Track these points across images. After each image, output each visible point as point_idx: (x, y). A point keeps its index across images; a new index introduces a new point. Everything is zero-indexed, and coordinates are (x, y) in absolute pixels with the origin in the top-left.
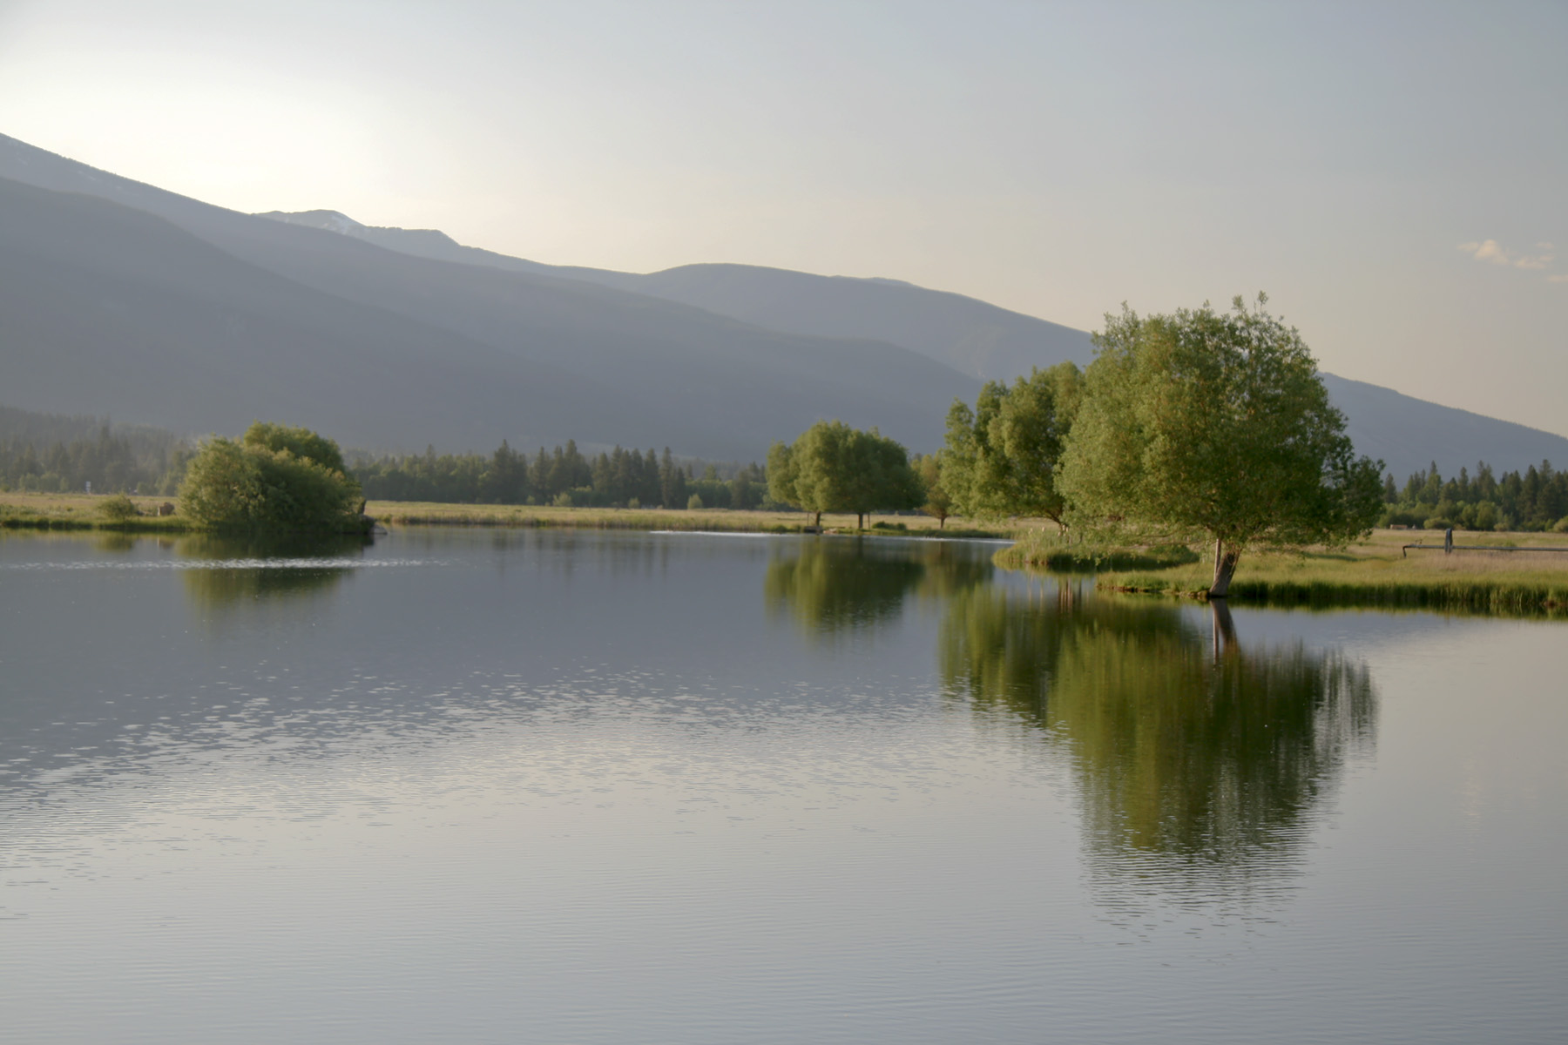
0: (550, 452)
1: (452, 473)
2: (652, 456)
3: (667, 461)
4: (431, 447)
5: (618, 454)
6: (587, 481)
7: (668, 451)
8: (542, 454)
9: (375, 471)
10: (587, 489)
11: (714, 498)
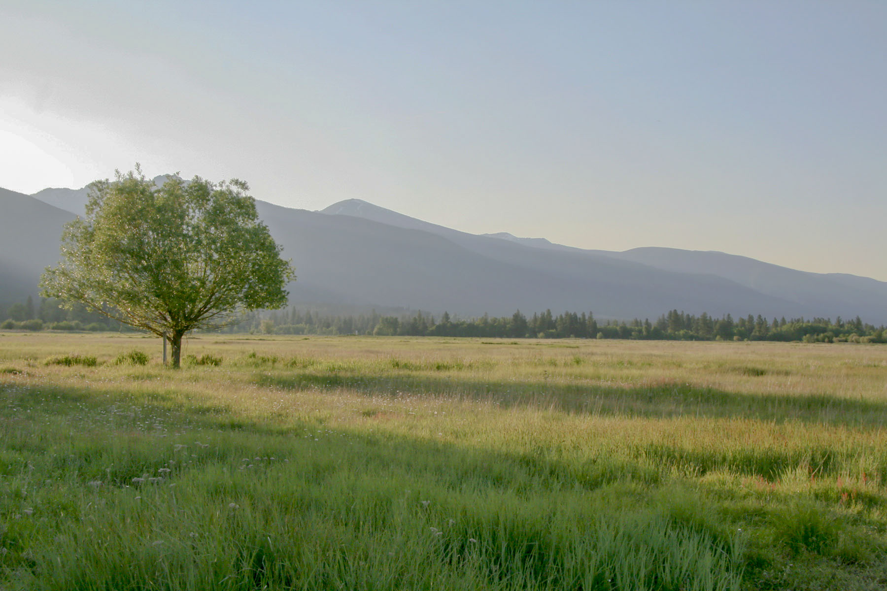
0: (539, 315)
1: (495, 324)
2: (584, 315)
3: (591, 318)
4: (486, 313)
5: (567, 314)
6: (554, 327)
7: (591, 313)
8: (535, 315)
9: (462, 324)
10: (554, 331)
11: (610, 334)
